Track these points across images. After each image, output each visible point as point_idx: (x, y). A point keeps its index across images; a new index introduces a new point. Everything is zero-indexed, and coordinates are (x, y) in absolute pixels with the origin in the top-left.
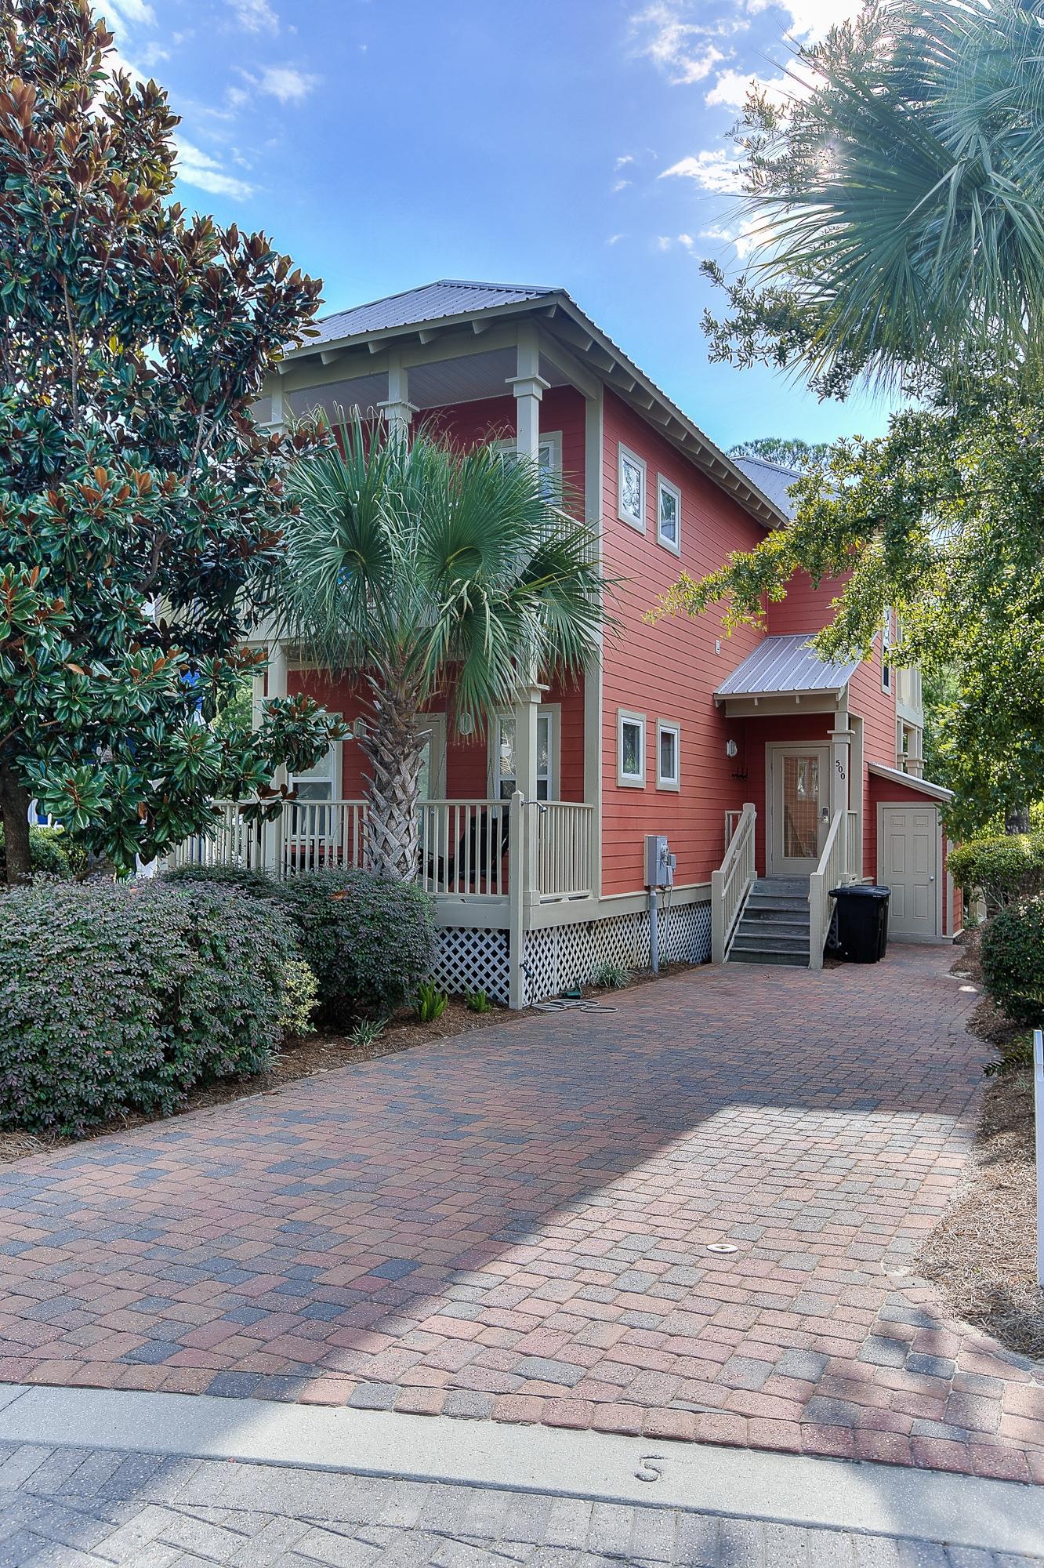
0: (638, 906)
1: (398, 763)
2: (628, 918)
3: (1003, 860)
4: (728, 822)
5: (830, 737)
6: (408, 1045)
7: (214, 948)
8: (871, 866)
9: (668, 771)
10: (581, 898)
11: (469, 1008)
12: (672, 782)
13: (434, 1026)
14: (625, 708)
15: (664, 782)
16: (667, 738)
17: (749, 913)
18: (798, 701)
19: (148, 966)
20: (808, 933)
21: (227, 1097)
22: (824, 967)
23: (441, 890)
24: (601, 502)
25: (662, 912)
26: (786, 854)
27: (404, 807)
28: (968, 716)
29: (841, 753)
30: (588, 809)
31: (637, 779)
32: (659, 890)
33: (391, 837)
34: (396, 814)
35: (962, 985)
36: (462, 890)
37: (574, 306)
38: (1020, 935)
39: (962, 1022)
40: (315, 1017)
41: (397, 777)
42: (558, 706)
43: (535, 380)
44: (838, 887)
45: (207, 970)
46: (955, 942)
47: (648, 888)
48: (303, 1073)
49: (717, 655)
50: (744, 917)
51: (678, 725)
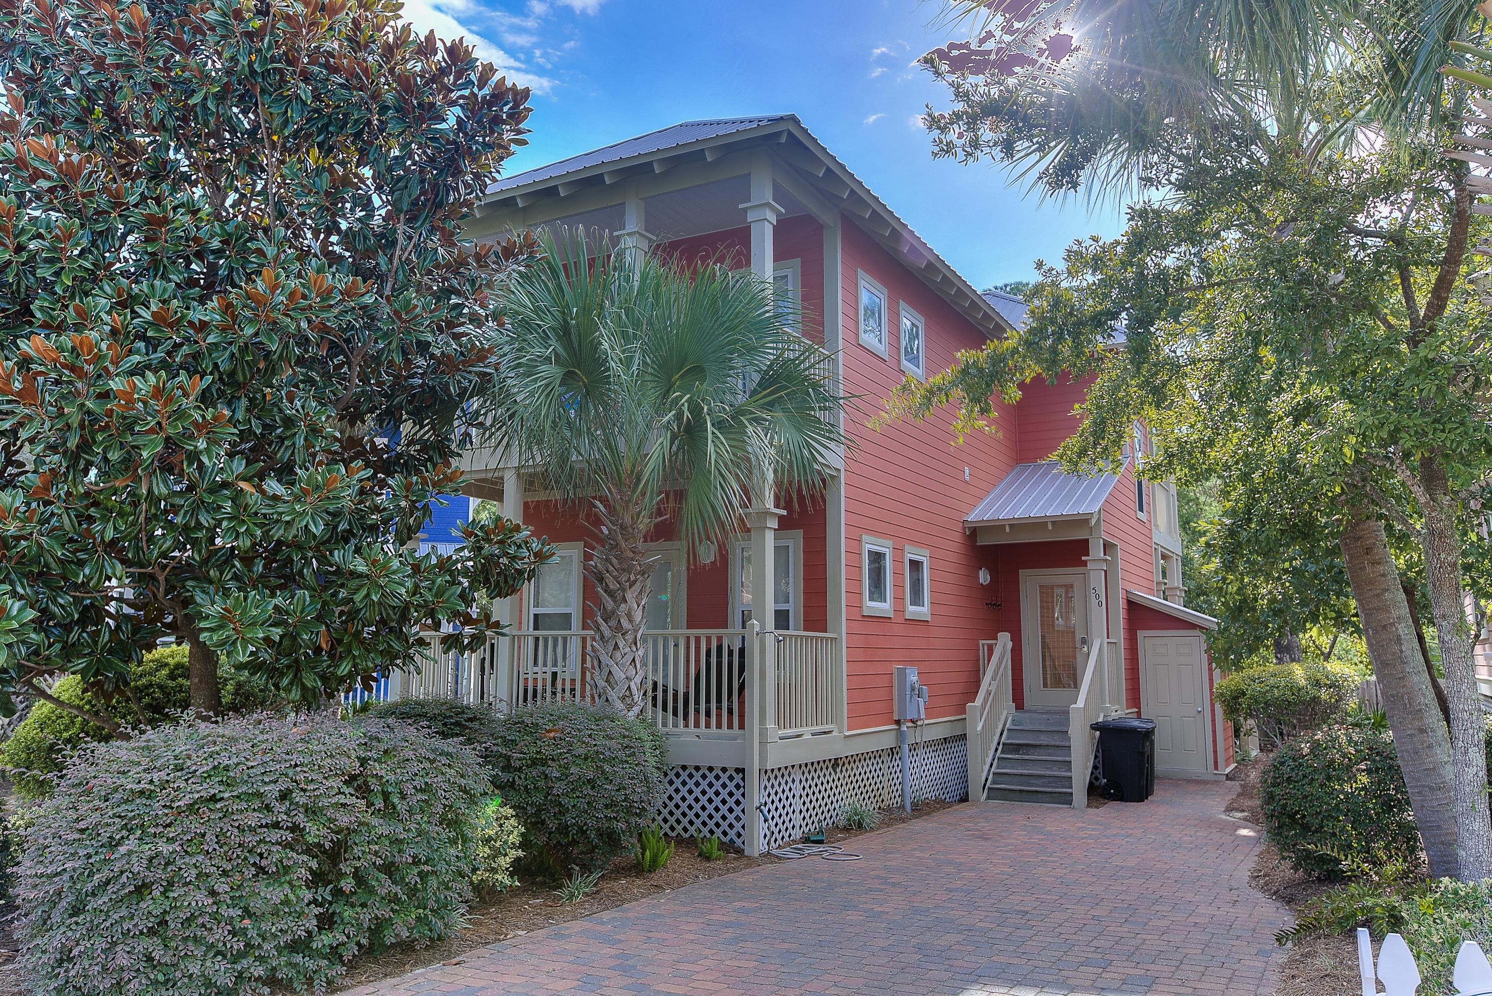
0: (888, 741)
1: (624, 590)
2: (877, 755)
3: (1276, 691)
4: (983, 652)
5: (1085, 564)
6: (623, 901)
7: (386, 796)
8: (1134, 697)
9: (917, 599)
10: (825, 733)
11: (700, 855)
12: (923, 611)
13: (657, 877)
14: (870, 535)
15: (912, 611)
16: (915, 565)
17: (1009, 748)
18: (1050, 527)
19: (301, 819)
20: (1070, 770)
21: (400, 967)
22: (1088, 806)
23: (675, 725)
24: (840, 327)
25: (913, 747)
26: (1045, 685)
28: (1232, 532)
29: (1097, 580)
30: (832, 639)
31: (884, 607)
32: (910, 724)
33: (615, 669)
34: (621, 645)
35: (1239, 827)
36: (697, 725)
37: (805, 131)
38: (1305, 776)
39: (1243, 874)
40: (518, 868)
41: (623, 605)
42: (800, 533)
43: (768, 205)
44: (1100, 720)
45: (375, 821)
46: (1228, 777)
48: (498, 936)
49: (966, 482)
50: (1003, 752)
51: (927, 552)
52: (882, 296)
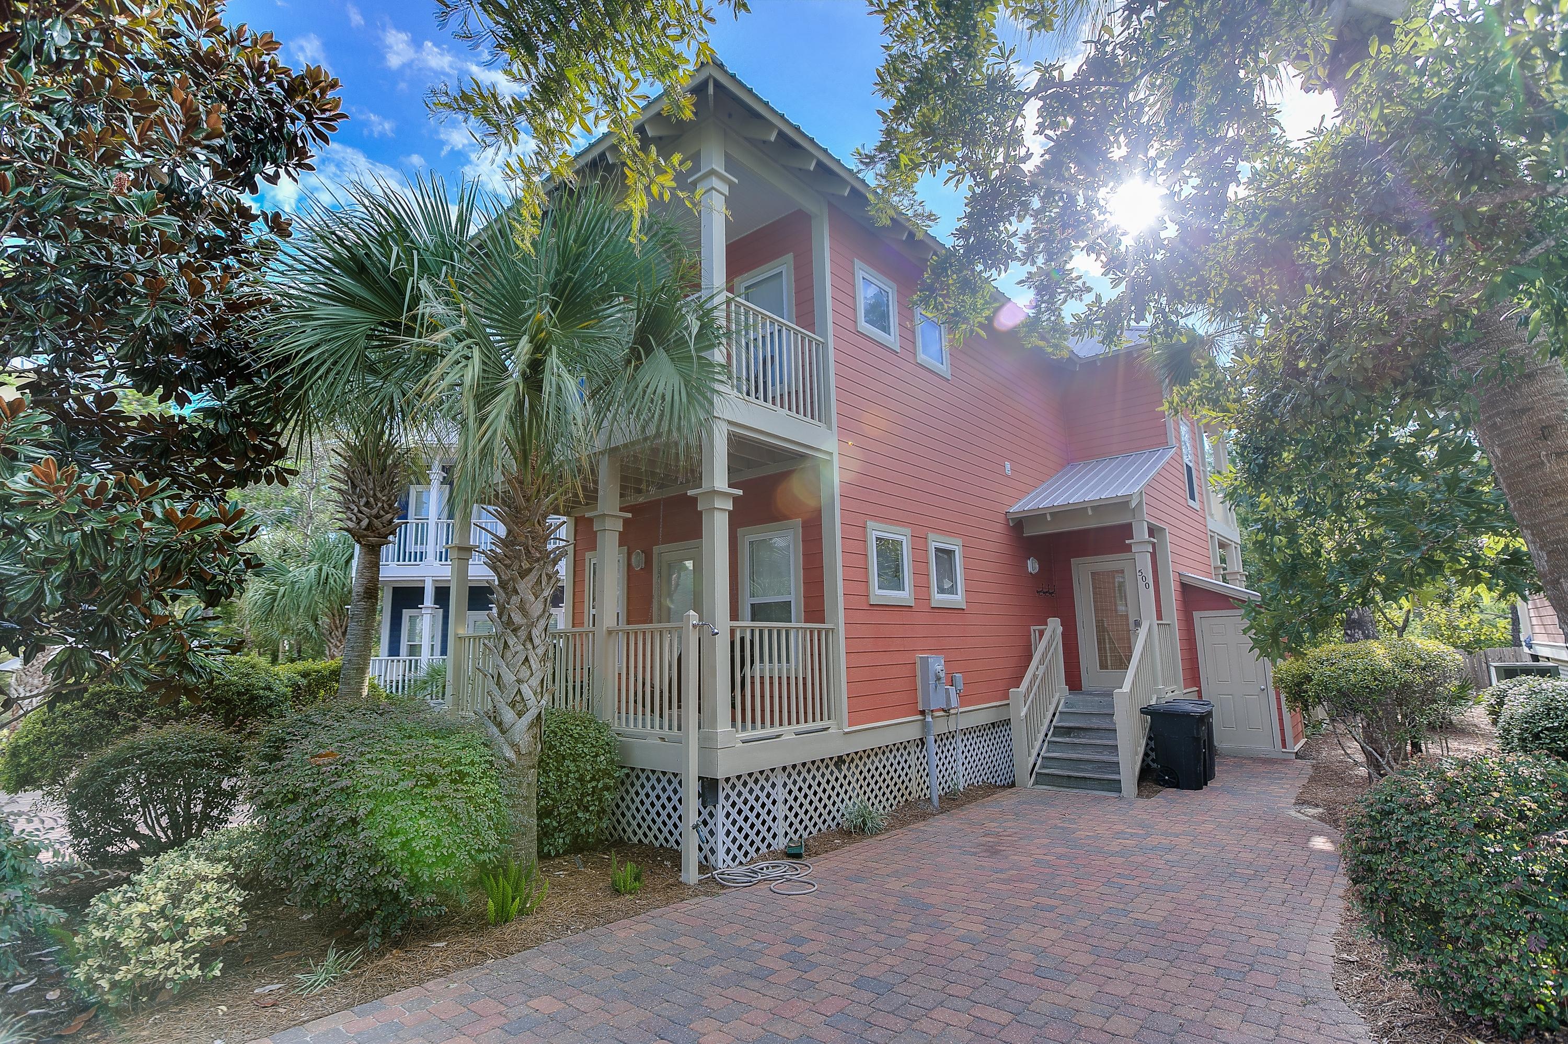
0: (912, 733)
2: (900, 746)
3: (1352, 676)
4: (1034, 634)
5: (1128, 548)
8: (1193, 675)
9: (947, 587)
10: (819, 730)
12: (958, 599)
14: (876, 521)
15: (938, 599)
16: (945, 555)
17: (1059, 731)
18: (1089, 512)
20: (1116, 754)
22: (1139, 795)
24: (829, 311)
25: (944, 737)
26: (1103, 666)
27: (522, 634)
29: (1144, 563)
30: (829, 629)
31: (904, 596)
32: (939, 714)
33: (504, 671)
34: (511, 643)
41: (514, 597)
42: (799, 522)
43: (718, 175)
44: (1153, 702)
46: (1298, 755)
47: (923, 713)
49: (1008, 476)
50: (1054, 735)
51: (959, 542)
52: (890, 291)
